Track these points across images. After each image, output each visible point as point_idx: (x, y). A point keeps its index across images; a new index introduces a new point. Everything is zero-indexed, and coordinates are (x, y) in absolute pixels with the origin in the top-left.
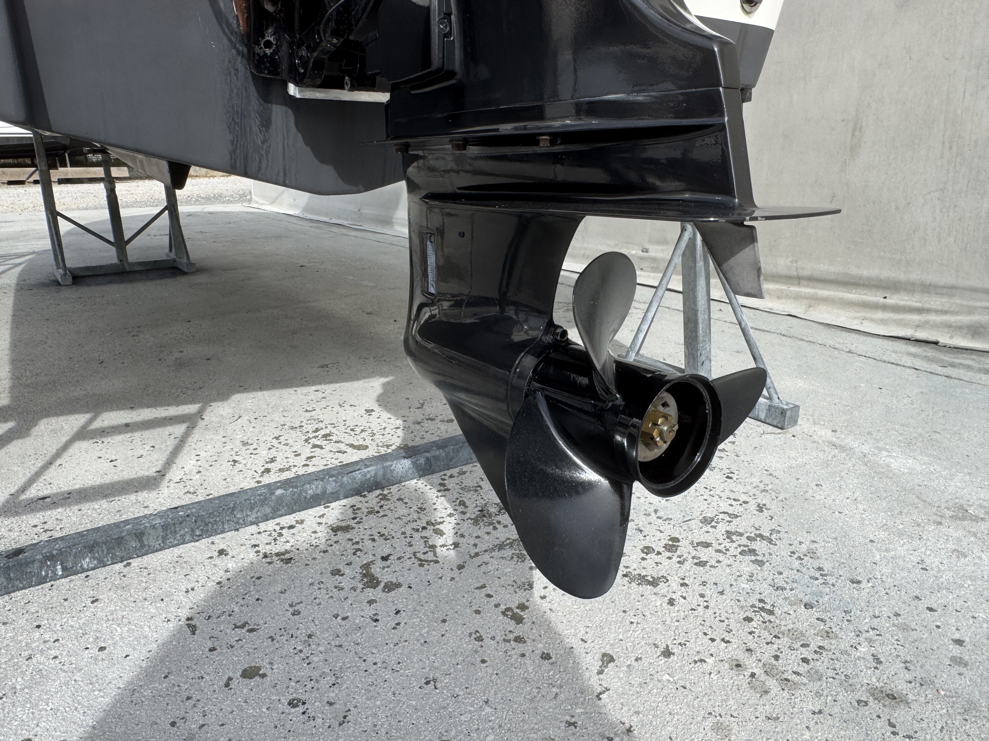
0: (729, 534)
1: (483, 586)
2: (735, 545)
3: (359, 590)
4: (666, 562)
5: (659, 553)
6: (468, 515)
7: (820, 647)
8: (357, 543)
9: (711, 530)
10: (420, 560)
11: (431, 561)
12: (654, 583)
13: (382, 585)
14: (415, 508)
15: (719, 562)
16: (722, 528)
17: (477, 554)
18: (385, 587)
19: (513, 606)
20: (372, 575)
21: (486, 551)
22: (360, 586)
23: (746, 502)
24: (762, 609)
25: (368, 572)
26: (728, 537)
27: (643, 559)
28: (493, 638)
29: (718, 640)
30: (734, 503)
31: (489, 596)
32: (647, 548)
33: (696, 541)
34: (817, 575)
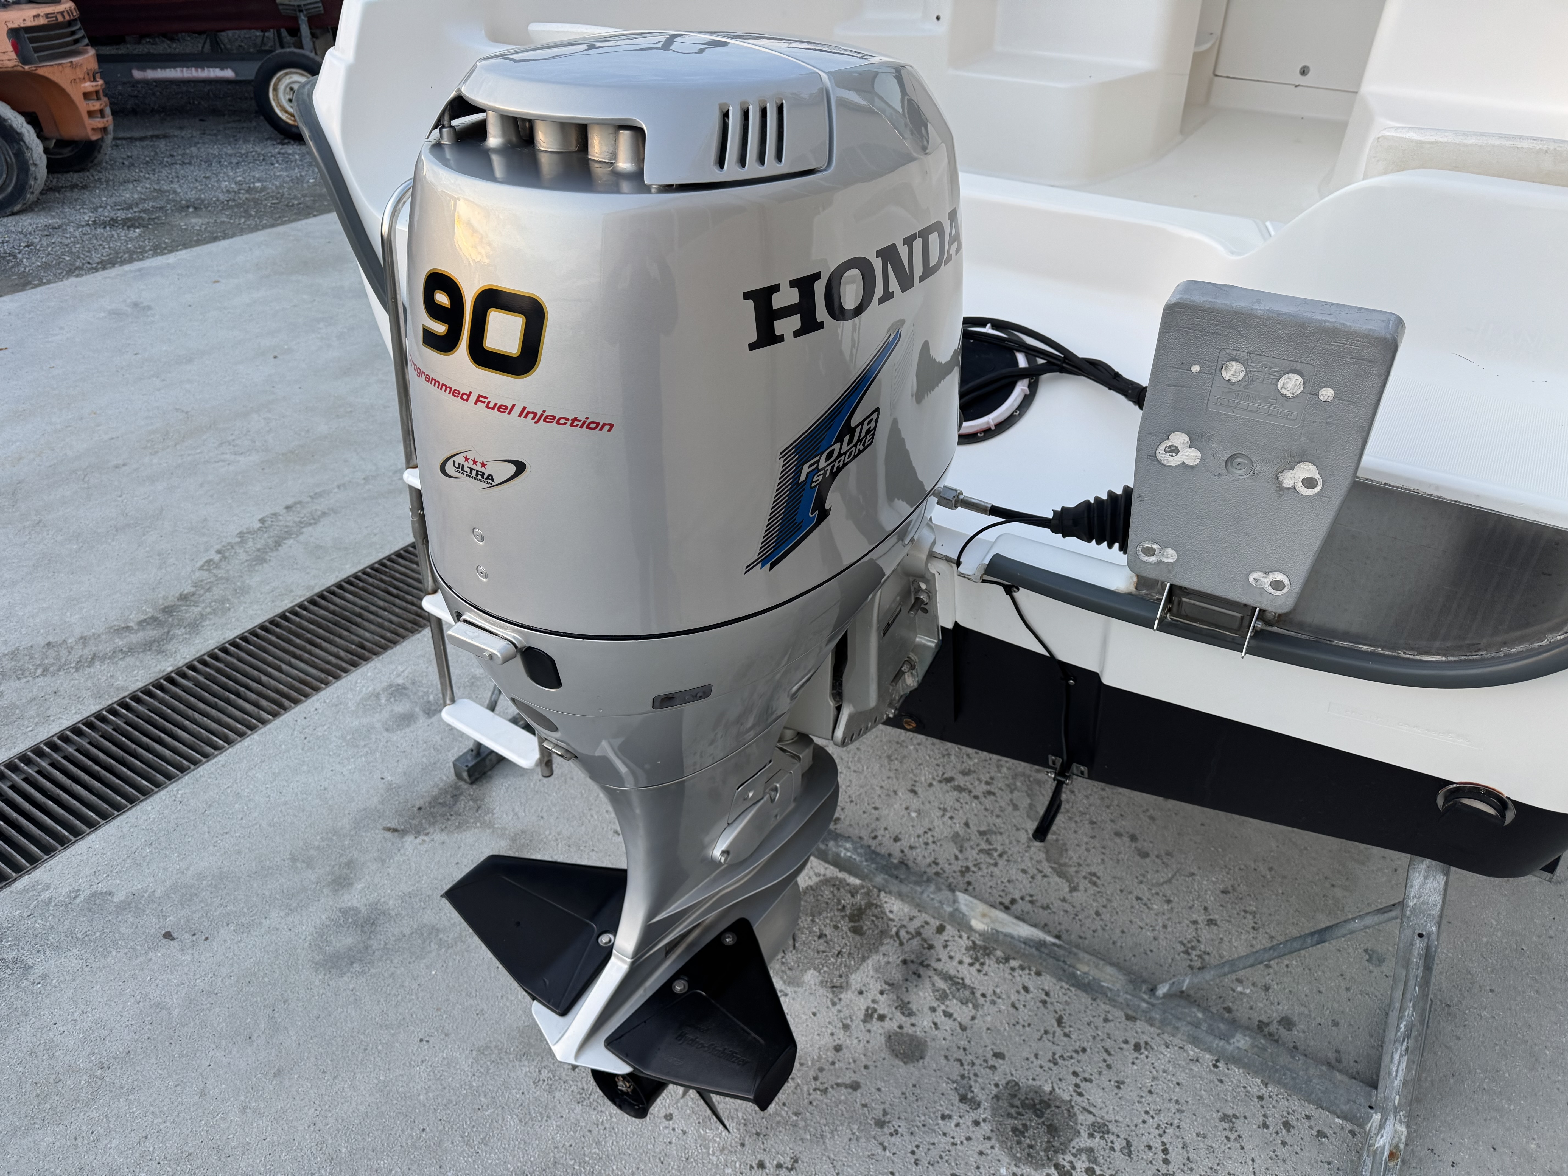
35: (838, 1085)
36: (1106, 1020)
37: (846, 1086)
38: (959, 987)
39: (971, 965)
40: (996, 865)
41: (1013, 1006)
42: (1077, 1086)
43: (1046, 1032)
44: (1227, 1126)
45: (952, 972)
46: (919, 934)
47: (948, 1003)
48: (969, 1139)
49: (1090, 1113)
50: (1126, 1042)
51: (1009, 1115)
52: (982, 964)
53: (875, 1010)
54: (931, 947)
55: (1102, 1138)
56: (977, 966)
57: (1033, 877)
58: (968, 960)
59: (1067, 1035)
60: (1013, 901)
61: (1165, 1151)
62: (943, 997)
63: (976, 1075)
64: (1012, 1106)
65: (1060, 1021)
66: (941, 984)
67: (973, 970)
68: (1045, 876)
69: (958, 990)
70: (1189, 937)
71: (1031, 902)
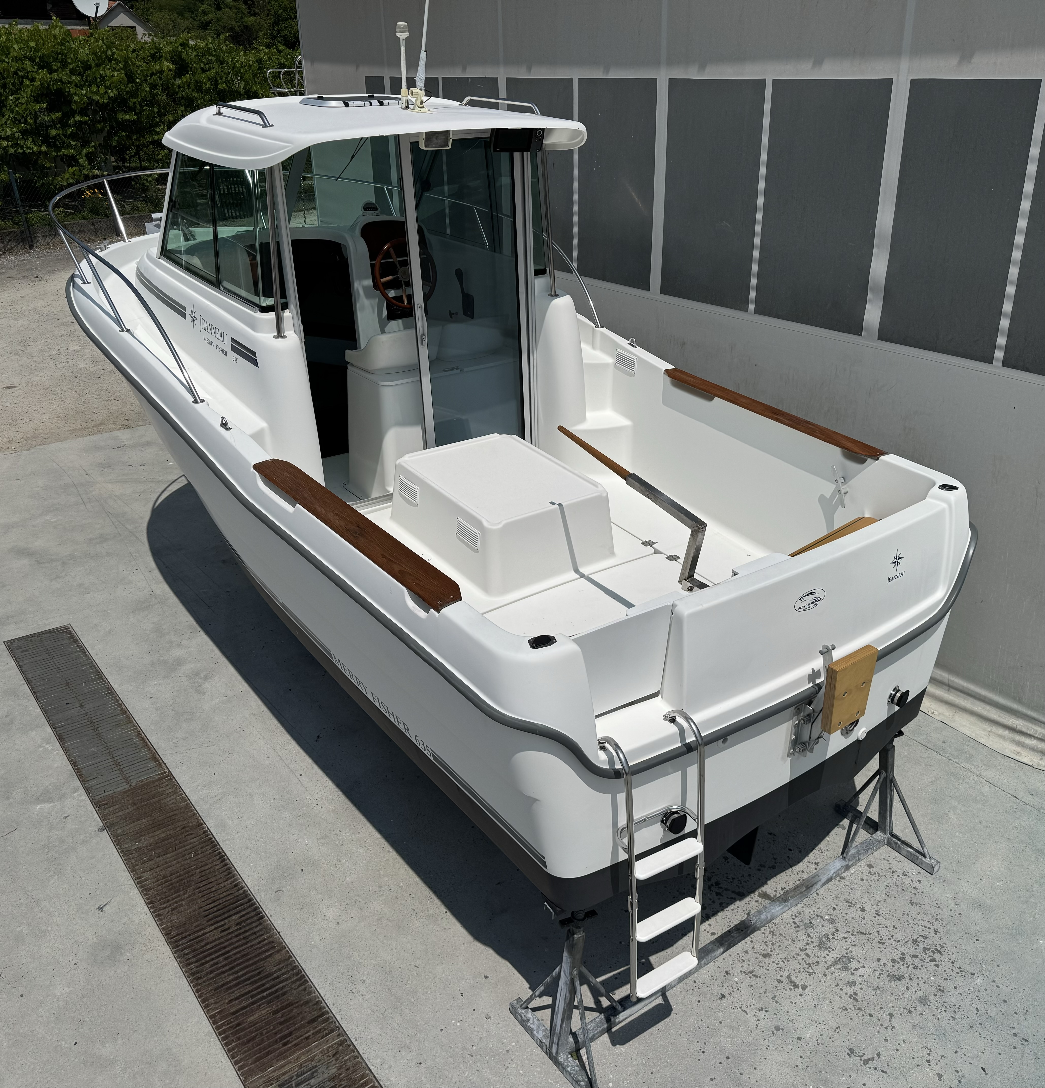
0: (924, 948)
2: (927, 956)
4: (902, 967)
5: (899, 963)
6: (814, 944)
8: (777, 964)
9: (917, 947)
10: (808, 972)
11: (812, 973)
12: (899, 979)
13: (800, 986)
14: (790, 940)
15: (922, 966)
16: (921, 946)
17: (828, 968)
18: (802, 988)
19: (852, 994)
20: (793, 981)
21: (831, 965)
22: (792, 988)
23: (929, 928)
24: (940, 990)
26: (924, 951)
27: (893, 966)
28: (850, 1009)
30: (924, 929)
31: (841, 989)
32: (894, 959)
35: (890, 1021)
36: (864, 918)
39: (830, 952)
42: (895, 941)
43: (868, 940)
44: (914, 905)
46: (809, 964)
48: (918, 984)
49: (907, 941)
50: (875, 917)
51: (908, 967)
52: (830, 947)
53: (851, 995)
58: (827, 952)
59: (870, 934)
60: (795, 923)
61: (925, 927)
63: (888, 971)
64: (903, 965)
65: (862, 933)
66: (840, 966)
71: (796, 916)
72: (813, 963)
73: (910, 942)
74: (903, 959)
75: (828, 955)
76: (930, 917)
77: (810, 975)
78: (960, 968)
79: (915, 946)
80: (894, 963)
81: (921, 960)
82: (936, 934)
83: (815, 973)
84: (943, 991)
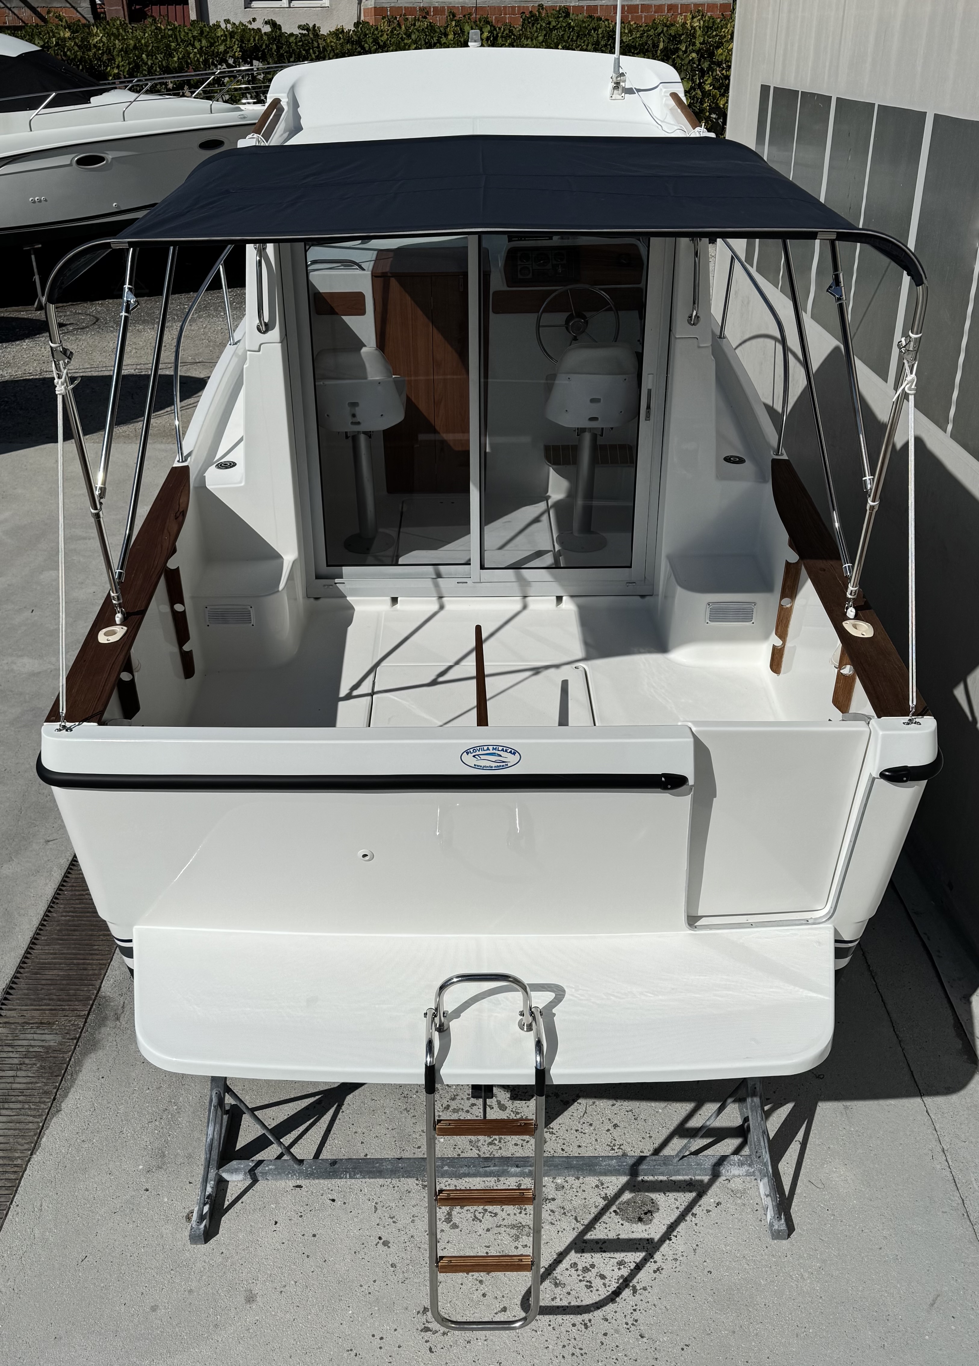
1: (488, 1247)
2: (616, 1285)
3: (441, 1221)
4: (575, 1277)
5: (577, 1270)
7: (586, 1353)
10: (475, 1216)
11: (479, 1220)
12: (557, 1285)
13: (452, 1223)
15: (597, 1290)
16: (623, 1272)
17: (500, 1226)
18: (452, 1225)
20: (451, 1215)
21: (505, 1226)
22: (443, 1219)
23: (655, 1262)
24: (585, 1325)
25: (451, 1212)
27: (567, 1269)
29: (552, 1326)
32: (575, 1264)
33: (602, 1273)
34: (630, 1323)
35: (496, 1313)
37: (500, 1312)
38: (521, 1228)
39: (520, 1213)
40: (500, 1148)
41: (552, 1224)
45: (514, 1223)
46: (486, 1210)
47: (520, 1240)
51: (580, 1281)
54: (496, 1214)
55: (625, 1267)
56: (523, 1212)
57: (522, 1146)
62: (517, 1238)
64: (578, 1275)
65: (576, 1219)
66: (514, 1232)
67: (523, 1215)
68: (528, 1142)
69: (522, 1230)
70: (610, 1140)
72: (490, 1212)
73: (616, 1261)
74: (586, 1270)
75: (515, 1214)
76: (671, 1253)
77: (473, 1220)
78: (636, 1321)
79: (616, 1270)
80: (572, 1267)
81: (604, 1284)
82: (655, 1272)
83: (481, 1221)
84: (586, 1327)
